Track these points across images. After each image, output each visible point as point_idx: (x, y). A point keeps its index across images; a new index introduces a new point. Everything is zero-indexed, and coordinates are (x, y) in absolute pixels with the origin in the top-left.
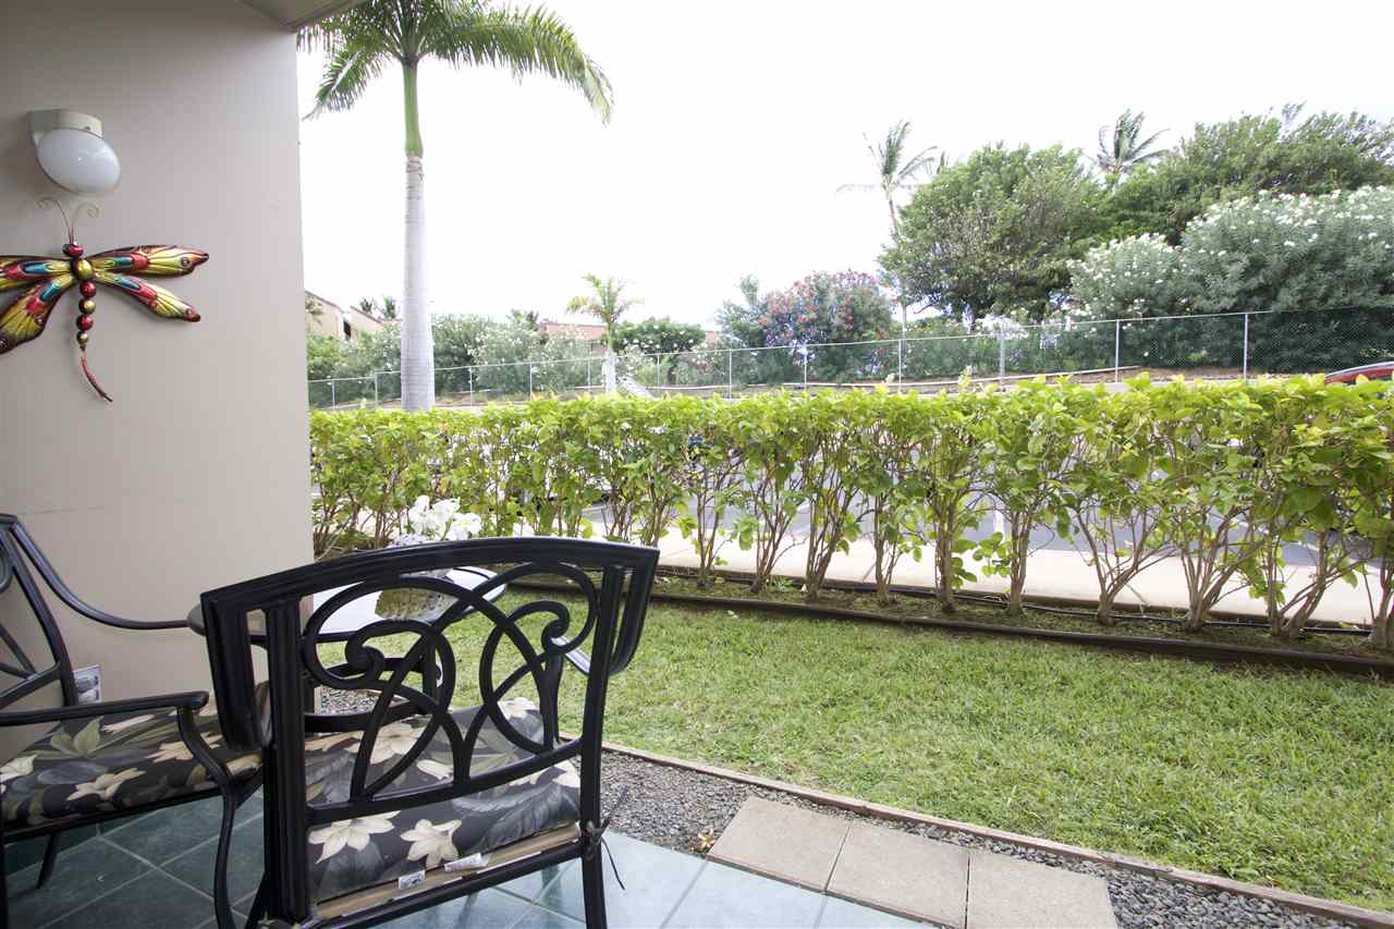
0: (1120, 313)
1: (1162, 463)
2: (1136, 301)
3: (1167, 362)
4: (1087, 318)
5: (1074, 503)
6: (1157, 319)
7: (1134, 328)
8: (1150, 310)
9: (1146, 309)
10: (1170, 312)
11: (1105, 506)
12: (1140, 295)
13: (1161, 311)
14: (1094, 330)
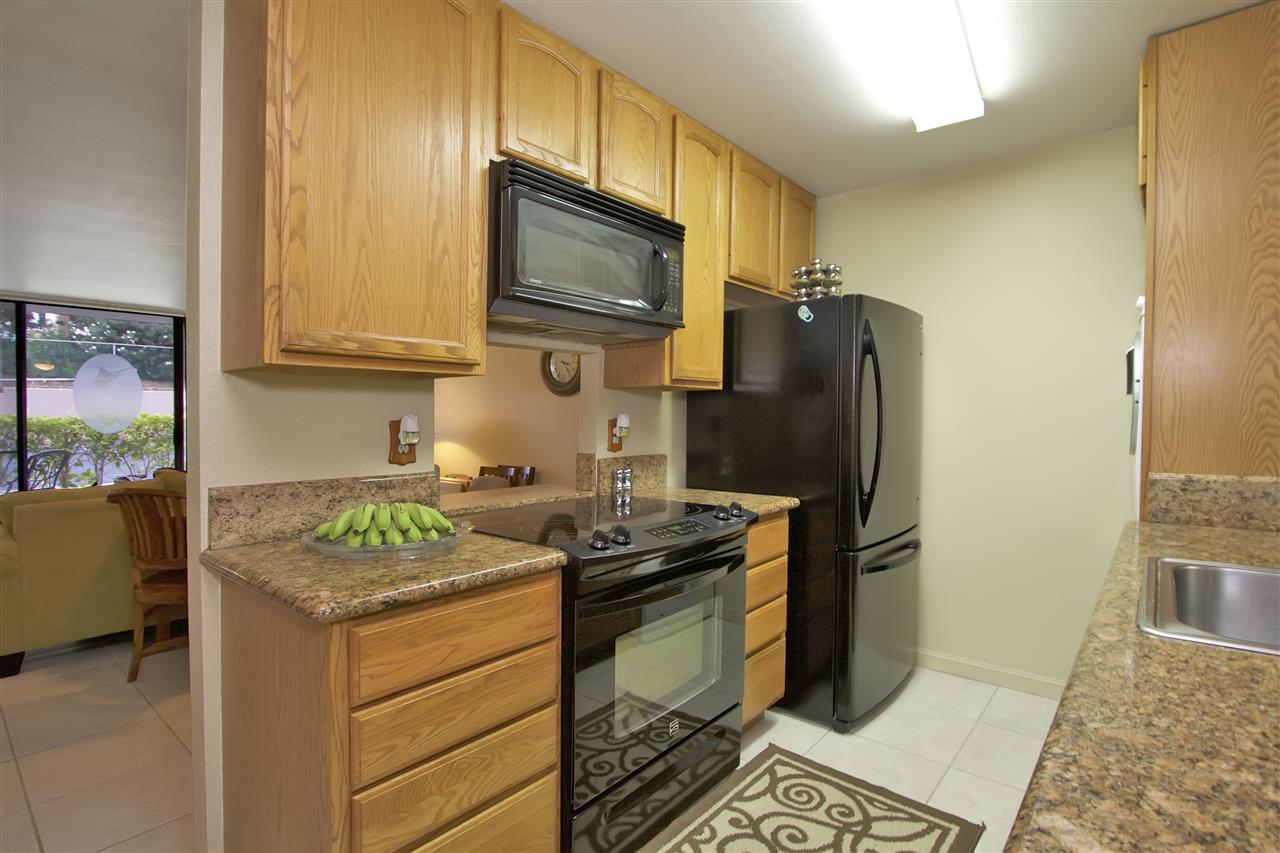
0: (116, 338)
1: (154, 441)
2: (128, 332)
3: (154, 377)
4: (88, 338)
5: (122, 455)
6: (145, 346)
7: (127, 351)
8: (140, 340)
9: (137, 339)
10: (156, 342)
11: (133, 455)
12: (132, 329)
13: (148, 341)
14: (94, 347)
